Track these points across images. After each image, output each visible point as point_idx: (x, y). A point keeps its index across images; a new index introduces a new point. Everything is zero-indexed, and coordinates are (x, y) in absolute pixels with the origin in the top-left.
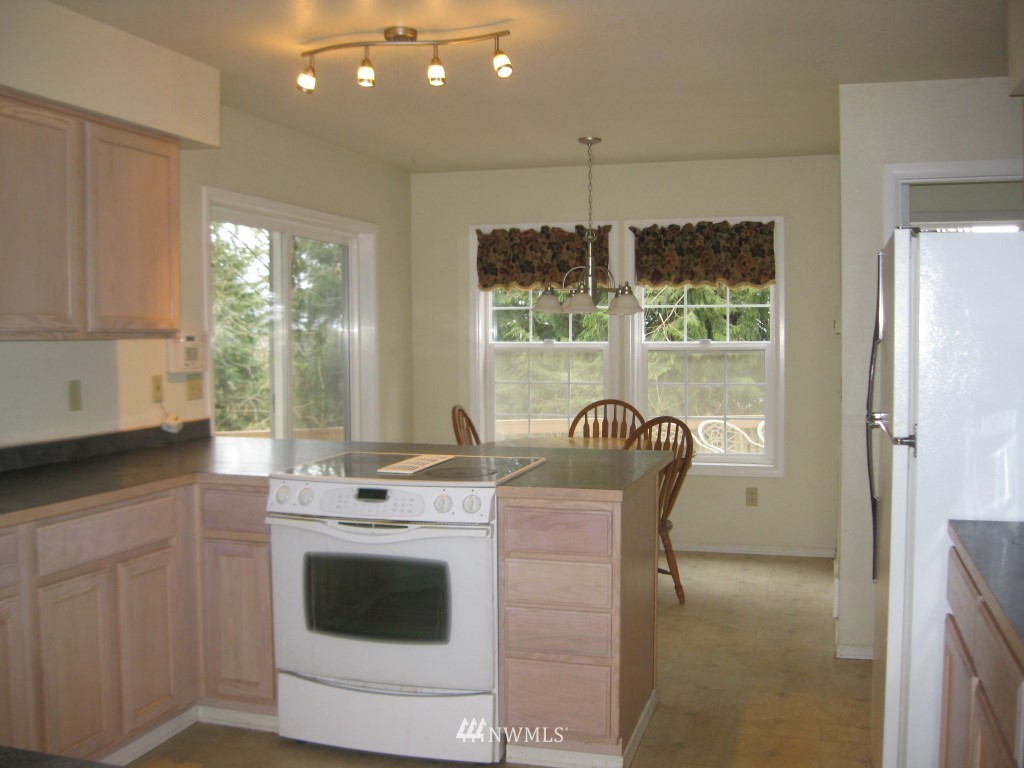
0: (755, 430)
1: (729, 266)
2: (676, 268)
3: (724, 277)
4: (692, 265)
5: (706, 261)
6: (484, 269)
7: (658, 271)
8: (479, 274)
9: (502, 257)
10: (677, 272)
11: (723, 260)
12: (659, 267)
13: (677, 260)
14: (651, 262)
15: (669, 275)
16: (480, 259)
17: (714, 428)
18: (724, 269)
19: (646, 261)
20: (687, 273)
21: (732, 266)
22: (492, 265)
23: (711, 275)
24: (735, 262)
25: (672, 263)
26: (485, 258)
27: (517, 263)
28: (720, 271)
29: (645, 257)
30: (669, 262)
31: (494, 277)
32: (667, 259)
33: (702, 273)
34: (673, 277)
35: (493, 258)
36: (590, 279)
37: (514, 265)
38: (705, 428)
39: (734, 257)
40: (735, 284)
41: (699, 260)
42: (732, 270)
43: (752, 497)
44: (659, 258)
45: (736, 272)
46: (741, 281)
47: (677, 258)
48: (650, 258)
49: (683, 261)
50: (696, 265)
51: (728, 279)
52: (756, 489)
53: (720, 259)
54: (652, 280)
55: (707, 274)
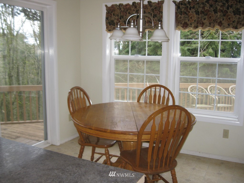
0: (228, 89)
1: (222, 20)
2: (195, 21)
3: (219, 25)
4: (203, 20)
5: (210, 17)
6: (109, 23)
7: (187, 23)
8: (106, 25)
9: (117, 17)
10: (195, 23)
11: (219, 16)
12: (187, 21)
13: (195, 17)
14: (183, 18)
15: (191, 24)
16: (107, 18)
17: (214, 88)
18: (219, 21)
19: (180, 17)
20: (200, 23)
21: (223, 20)
22: (113, 21)
23: (212, 25)
24: (225, 18)
25: (193, 18)
26: (109, 18)
27: (122, 19)
28: (217, 22)
29: (180, 15)
30: (191, 18)
31: (113, 26)
32: (191, 16)
33: (208, 24)
34: (193, 25)
35: (113, 18)
36: (141, 21)
37: (121, 20)
38: (210, 88)
39: (224, 15)
40: (224, 29)
41: (206, 17)
42: (223, 22)
43: (226, 134)
44: (187, 16)
45: (225, 23)
46: (227, 27)
47: (195, 16)
48: (183, 16)
49: (198, 18)
50: (205, 19)
51: (221, 26)
52: (228, 131)
53: (217, 16)
54: (183, 27)
55: (210, 24)
